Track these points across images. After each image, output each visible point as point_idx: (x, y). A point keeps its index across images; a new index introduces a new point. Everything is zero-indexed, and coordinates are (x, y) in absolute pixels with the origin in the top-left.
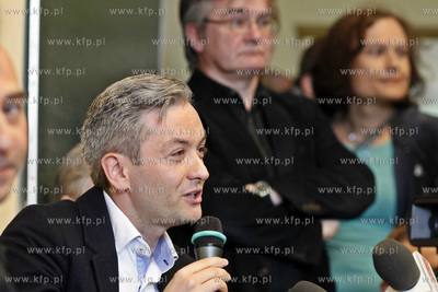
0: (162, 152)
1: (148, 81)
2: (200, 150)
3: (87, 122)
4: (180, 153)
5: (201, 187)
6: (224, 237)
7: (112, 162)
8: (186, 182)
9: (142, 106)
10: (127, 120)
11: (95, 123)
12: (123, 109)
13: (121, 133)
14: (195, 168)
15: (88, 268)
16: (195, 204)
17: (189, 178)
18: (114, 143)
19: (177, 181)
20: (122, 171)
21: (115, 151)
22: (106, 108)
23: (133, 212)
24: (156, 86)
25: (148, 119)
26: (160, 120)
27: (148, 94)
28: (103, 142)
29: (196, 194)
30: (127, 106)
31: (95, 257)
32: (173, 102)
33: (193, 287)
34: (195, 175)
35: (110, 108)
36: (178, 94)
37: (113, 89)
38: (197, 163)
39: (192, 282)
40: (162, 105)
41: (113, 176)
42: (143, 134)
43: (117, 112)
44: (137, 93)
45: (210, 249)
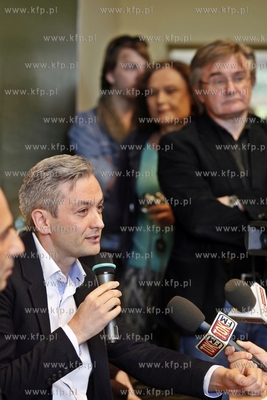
0: (72, 209)
1: (65, 161)
2: (99, 207)
3: (23, 186)
4: (84, 211)
5: (99, 233)
6: (114, 266)
7: (39, 215)
8: (89, 230)
9: (59, 178)
10: (49, 187)
11: (29, 187)
12: (46, 180)
13: (45, 196)
14: (95, 220)
15: (27, 296)
16: (95, 243)
17: (91, 228)
18: (40, 202)
19: (82, 230)
20: (45, 221)
21: (41, 208)
22: (35, 179)
23: (53, 248)
24: (70, 165)
25: (64, 187)
26: (71, 188)
27: (64, 170)
28: (33, 201)
29: (96, 238)
30: (49, 178)
31: (31, 287)
32: (81, 176)
33: (99, 307)
34: (94, 225)
35: (38, 179)
36: (85, 171)
37: (41, 164)
38: (96, 217)
39: (98, 304)
40: (73, 177)
41: (39, 224)
42: (60, 197)
43: (42, 182)
44: (56, 170)
45: (106, 276)
